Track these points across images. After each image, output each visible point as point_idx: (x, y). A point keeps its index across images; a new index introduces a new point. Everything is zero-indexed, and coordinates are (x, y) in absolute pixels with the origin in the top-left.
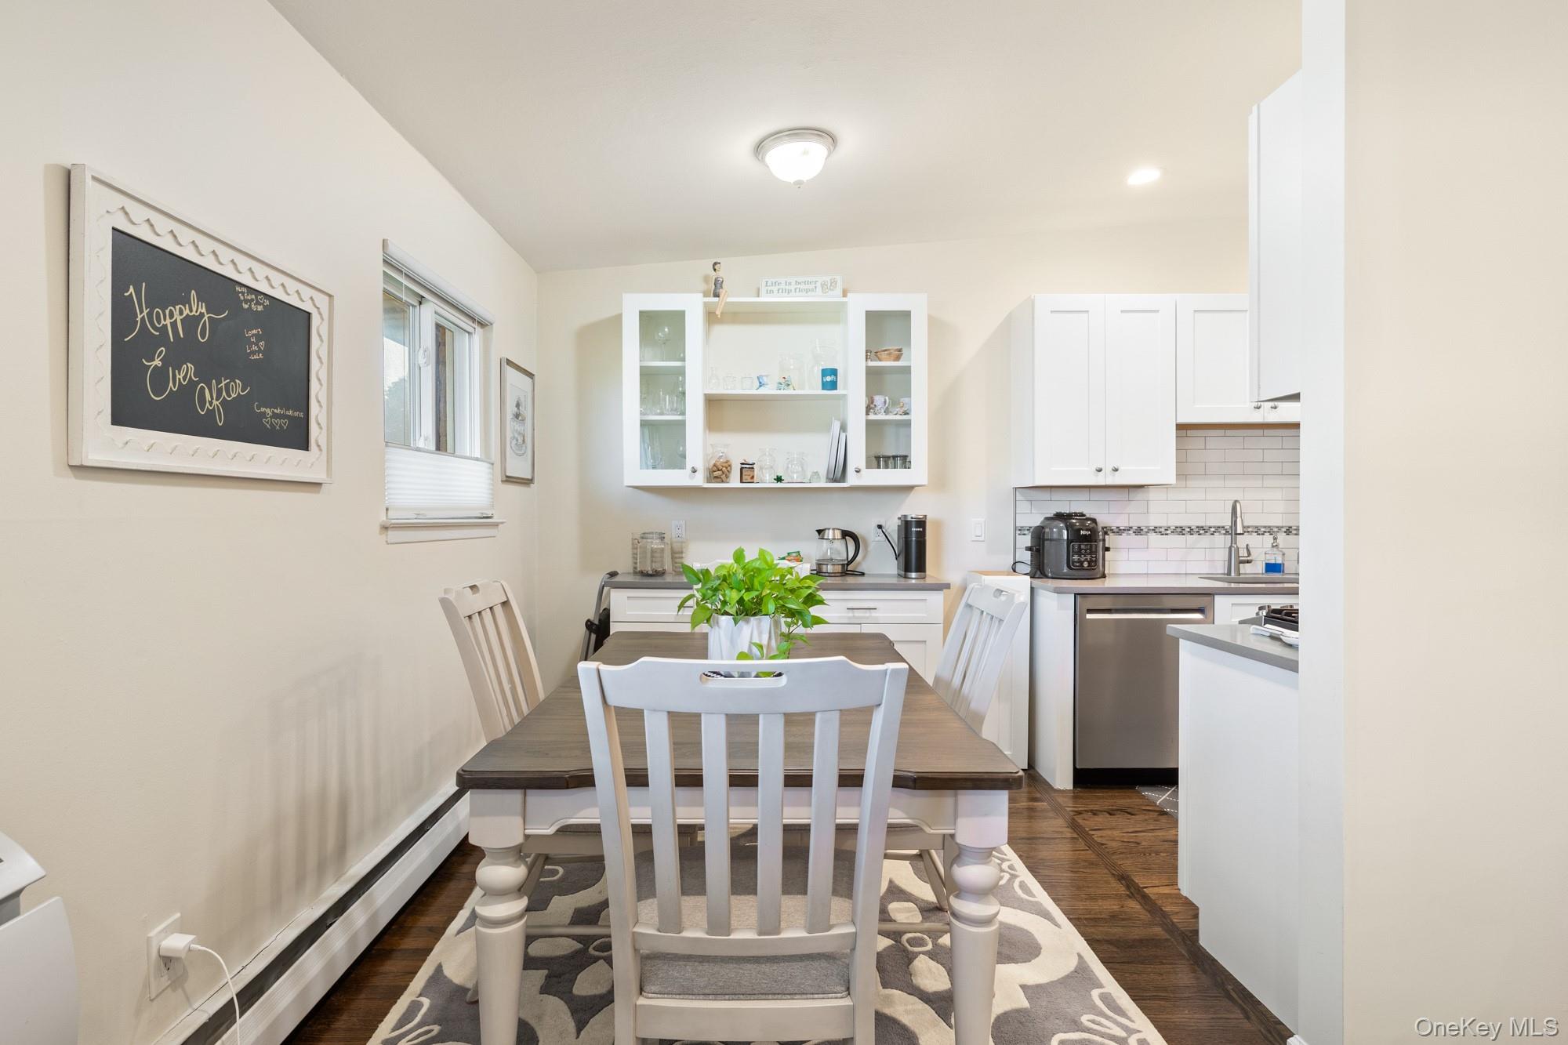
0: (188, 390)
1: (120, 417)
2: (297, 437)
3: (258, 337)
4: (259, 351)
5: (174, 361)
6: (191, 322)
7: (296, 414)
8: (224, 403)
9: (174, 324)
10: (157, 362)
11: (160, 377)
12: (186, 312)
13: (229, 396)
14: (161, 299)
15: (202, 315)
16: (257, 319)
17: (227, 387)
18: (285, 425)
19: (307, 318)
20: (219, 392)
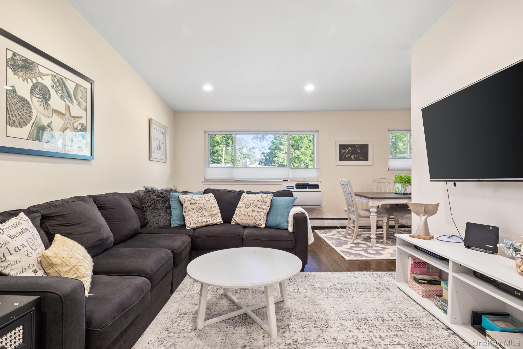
0: (349, 157)
1: (340, 160)
2: (367, 159)
3: (359, 149)
4: (359, 151)
5: (347, 154)
6: (349, 150)
7: (366, 157)
8: (354, 157)
9: (347, 151)
10: (345, 155)
11: (345, 156)
12: (348, 149)
14: (345, 149)
15: (351, 149)
16: (359, 147)
17: (354, 156)
18: (364, 158)
19: (368, 145)
20: (353, 156)
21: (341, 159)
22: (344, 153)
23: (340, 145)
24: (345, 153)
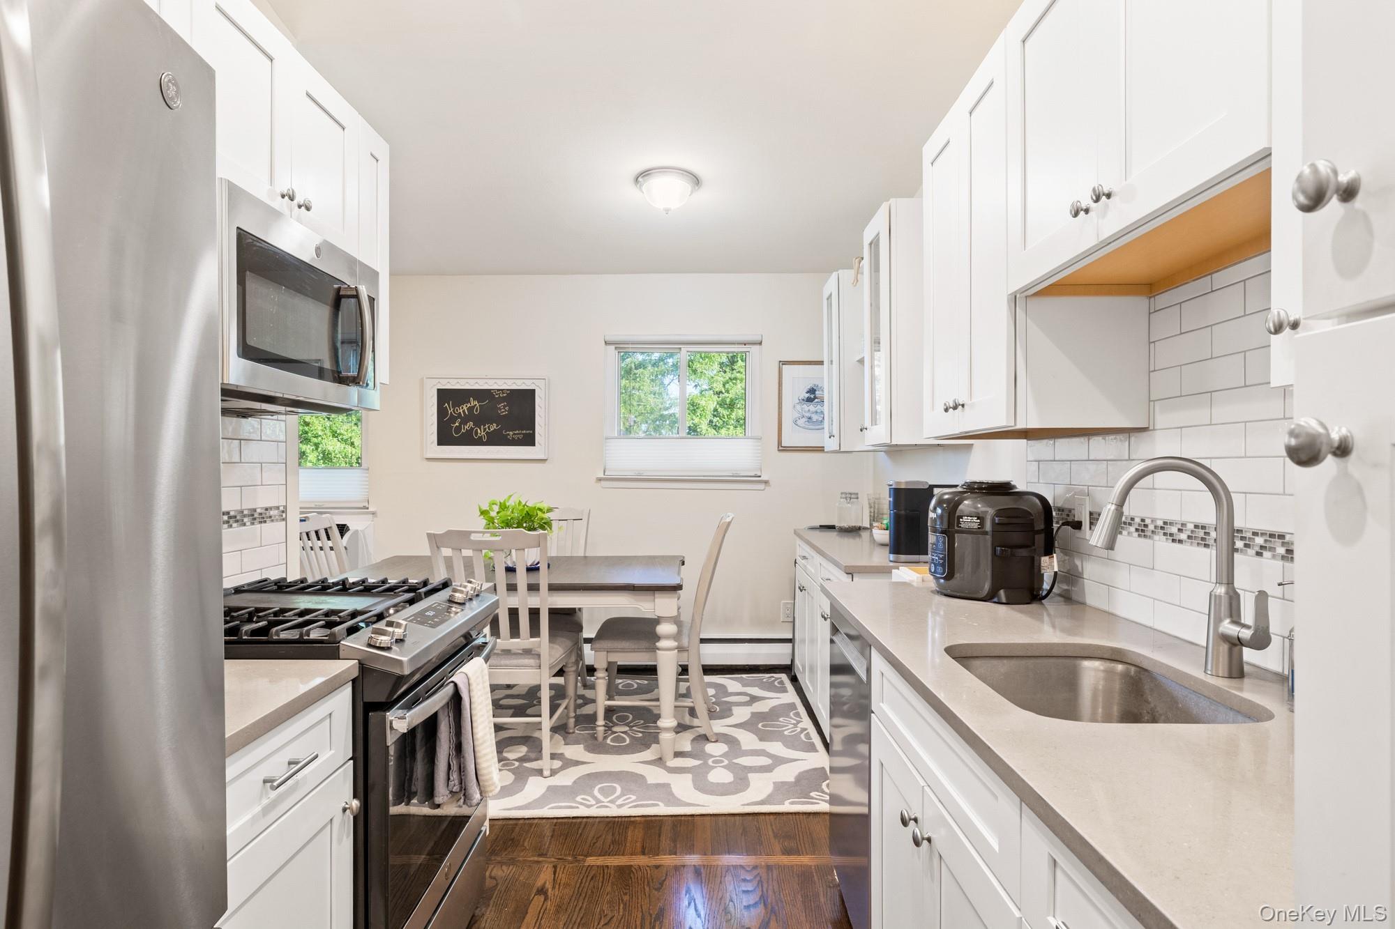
0: (470, 431)
1: (440, 442)
2: (529, 440)
3: (505, 406)
4: (506, 410)
5: (464, 422)
6: (471, 409)
7: (528, 432)
8: (487, 433)
9: (464, 411)
10: (457, 424)
11: (458, 429)
12: (469, 405)
13: (489, 429)
14: (457, 404)
15: (476, 405)
16: (503, 400)
17: (489, 427)
18: (521, 437)
19: (533, 391)
20: (485, 430)
21: (445, 437)
22: (453, 419)
23: (438, 390)
24: (456, 419)
